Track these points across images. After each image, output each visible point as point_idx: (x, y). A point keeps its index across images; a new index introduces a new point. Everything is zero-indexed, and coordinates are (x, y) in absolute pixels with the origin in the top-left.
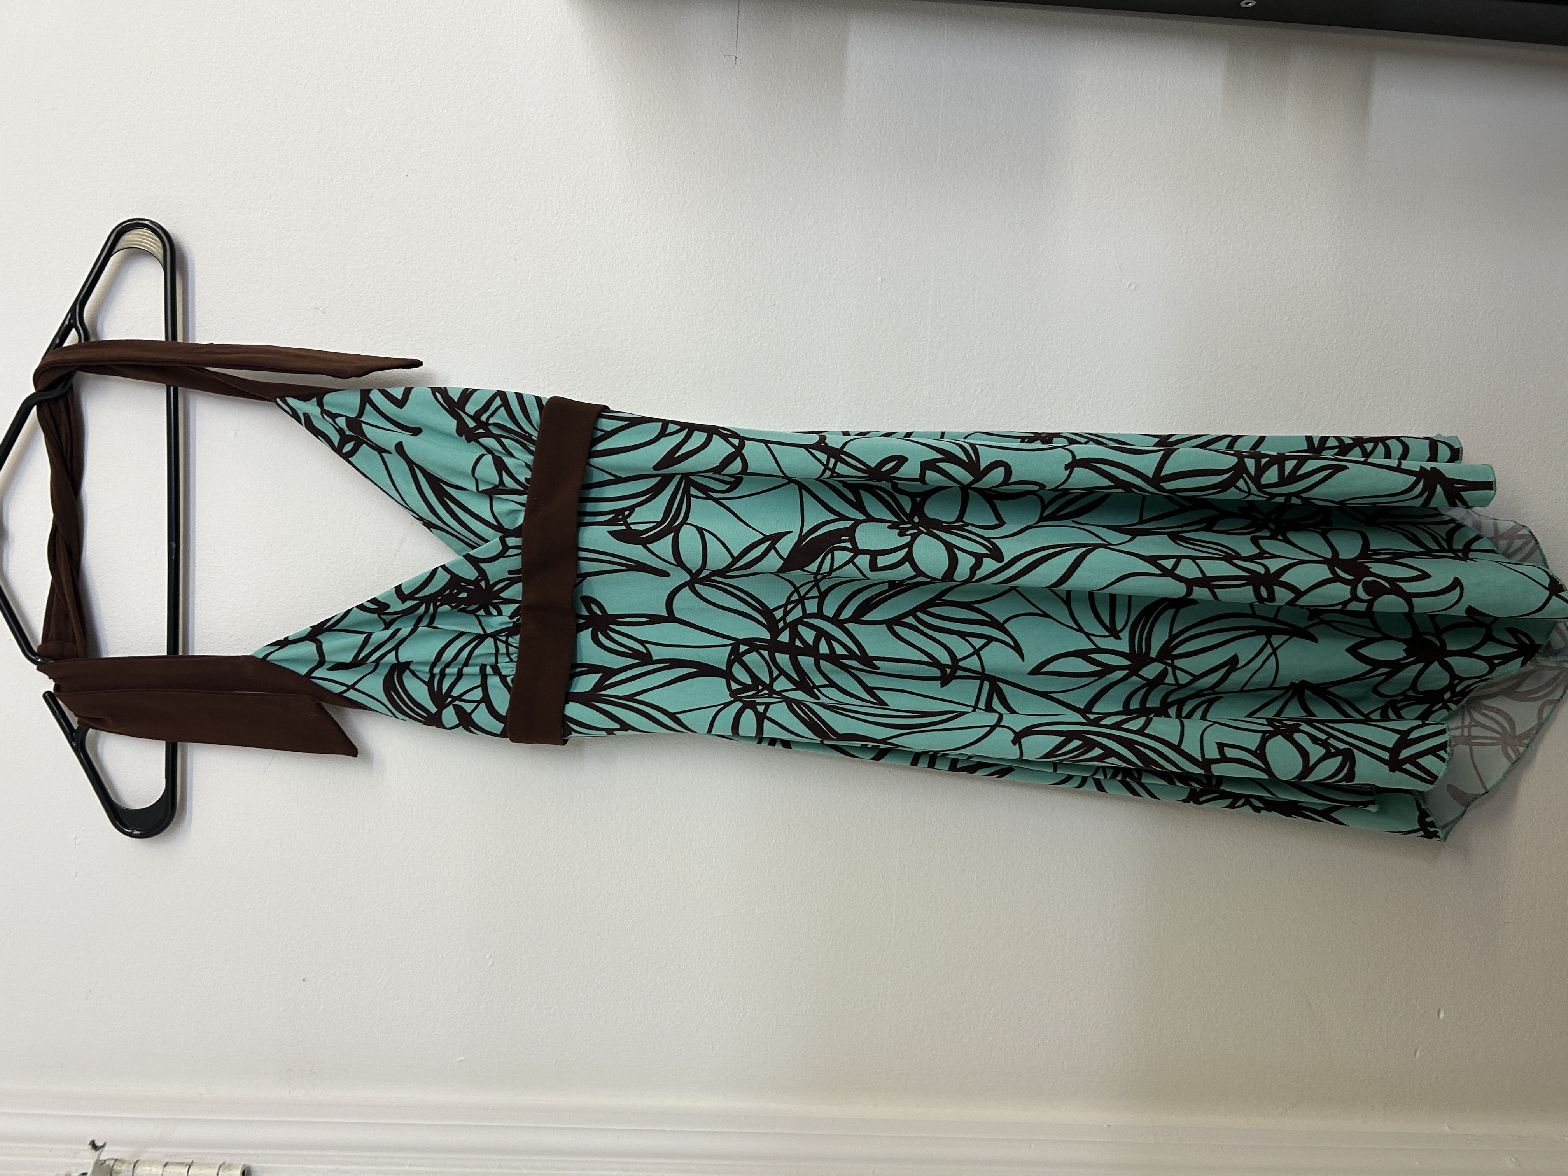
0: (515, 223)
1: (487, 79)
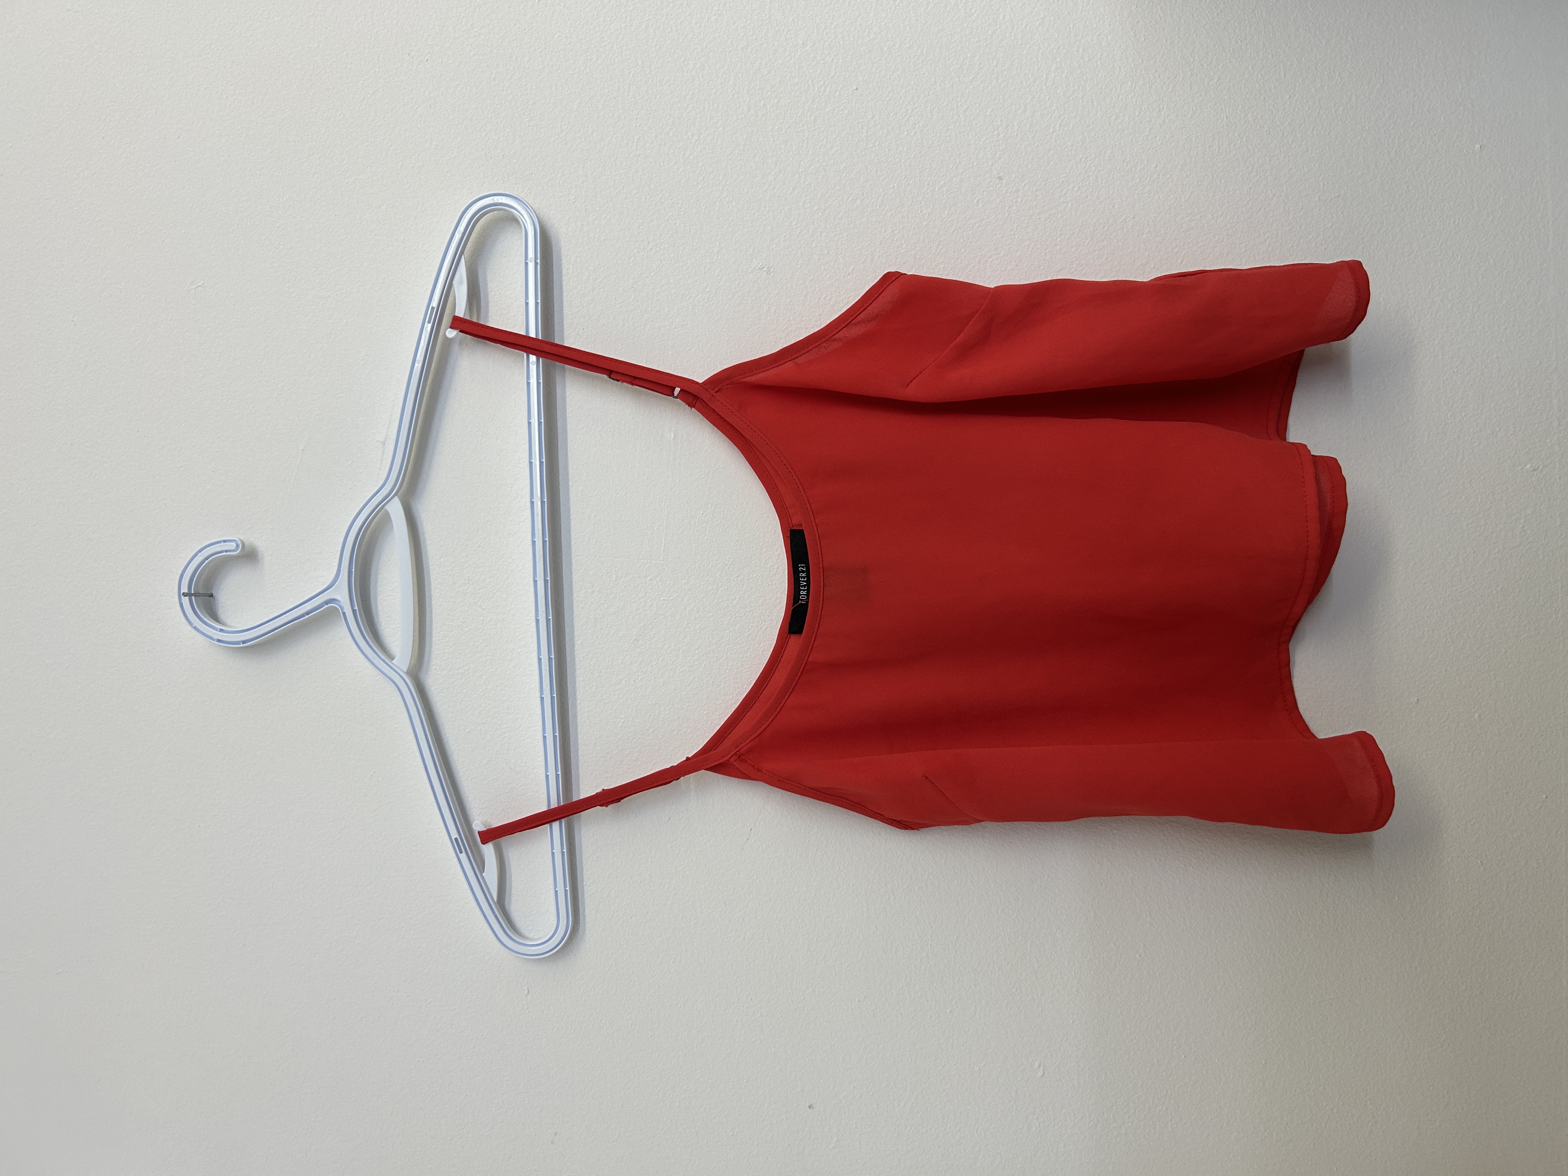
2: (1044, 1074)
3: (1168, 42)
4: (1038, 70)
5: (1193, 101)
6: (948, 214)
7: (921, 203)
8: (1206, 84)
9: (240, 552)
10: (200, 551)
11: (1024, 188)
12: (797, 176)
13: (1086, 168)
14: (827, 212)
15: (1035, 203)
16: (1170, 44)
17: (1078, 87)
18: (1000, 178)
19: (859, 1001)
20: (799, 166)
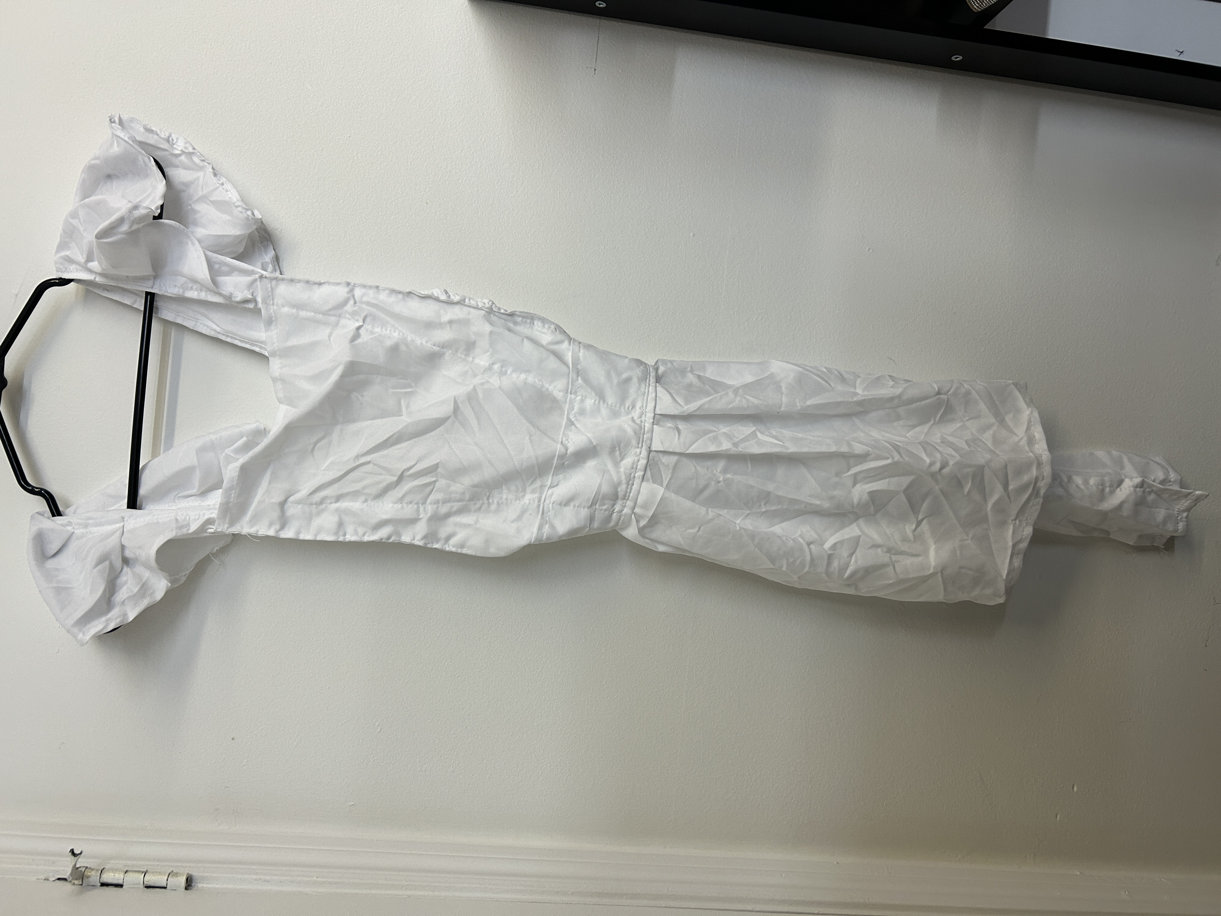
0: (428, 177)
1: (413, 71)
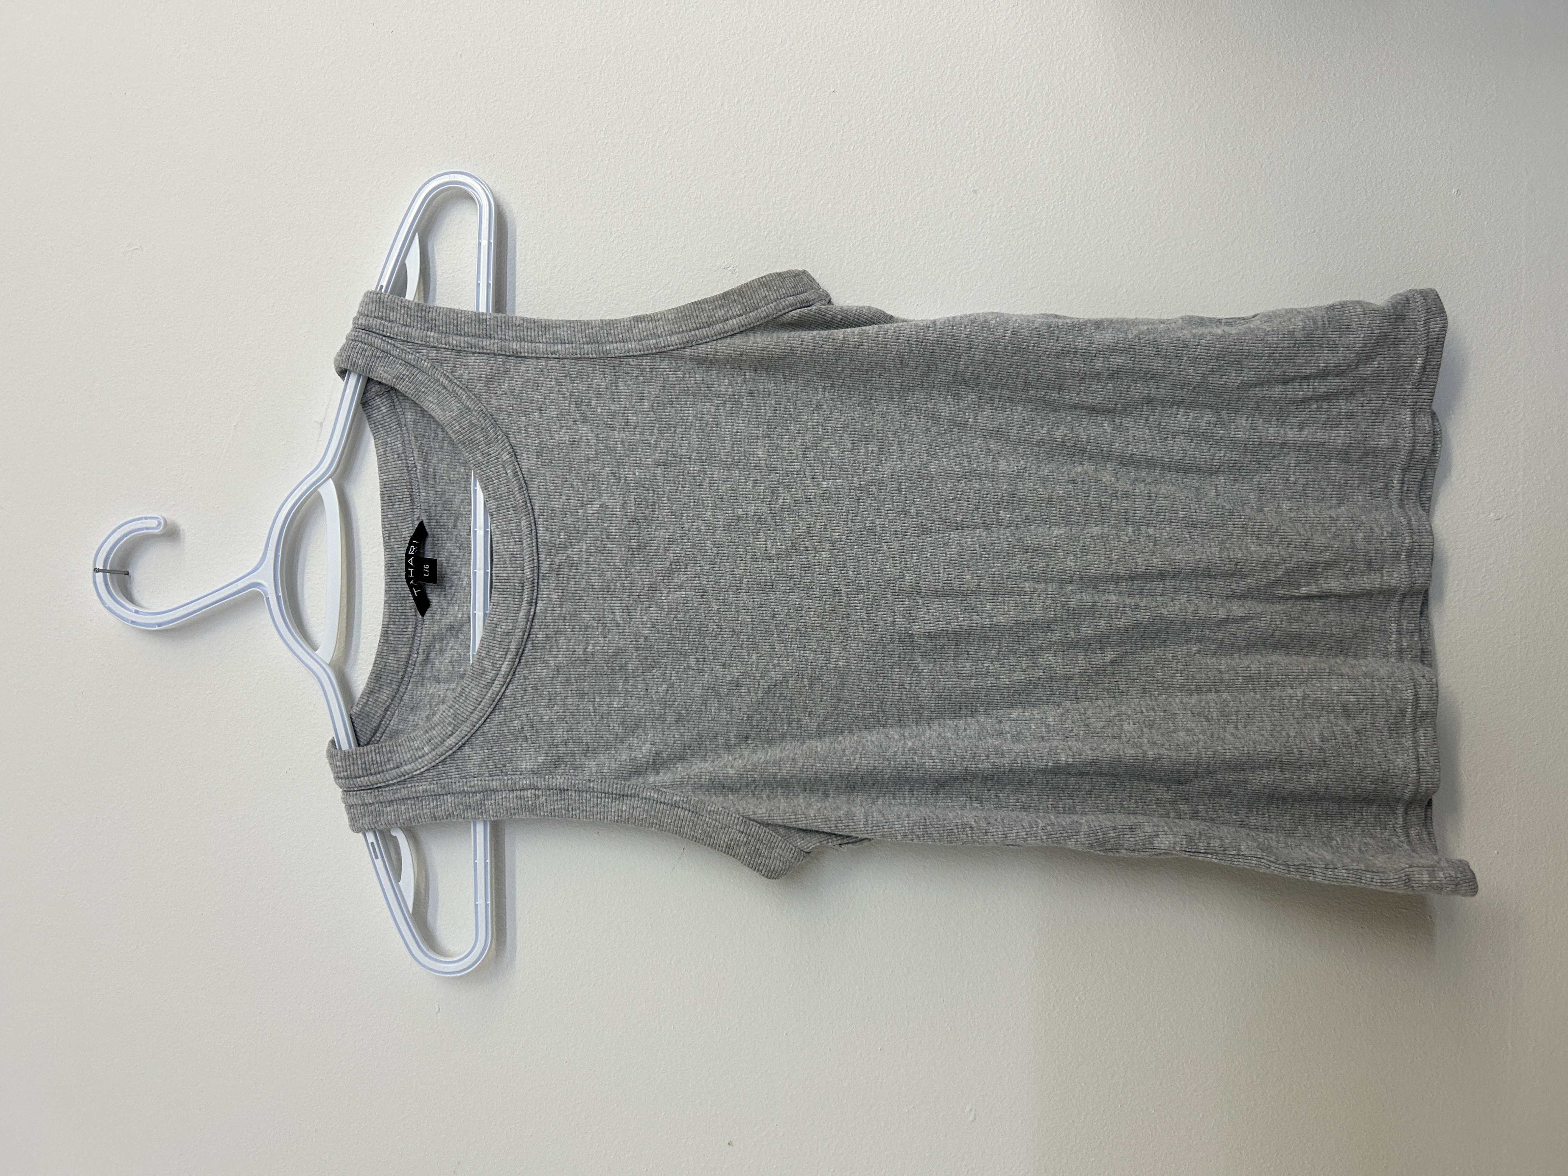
2: (975, 1119)
3: (1151, 66)
4: (1019, 84)
5: (1173, 127)
6: (920, 225)
7: (893, 212)
8: (1186, 111)
9: (161, 531)
10: (119, 527)
11: (998, 203)
12: (768, 176)
13: (1063, 187)
14: (797, 214)
15: (1009, 219)
16: (1153, 68)
17: (1059, 105)
18: (975, 192)
19: (787, 1034)
20: (771, 165)
